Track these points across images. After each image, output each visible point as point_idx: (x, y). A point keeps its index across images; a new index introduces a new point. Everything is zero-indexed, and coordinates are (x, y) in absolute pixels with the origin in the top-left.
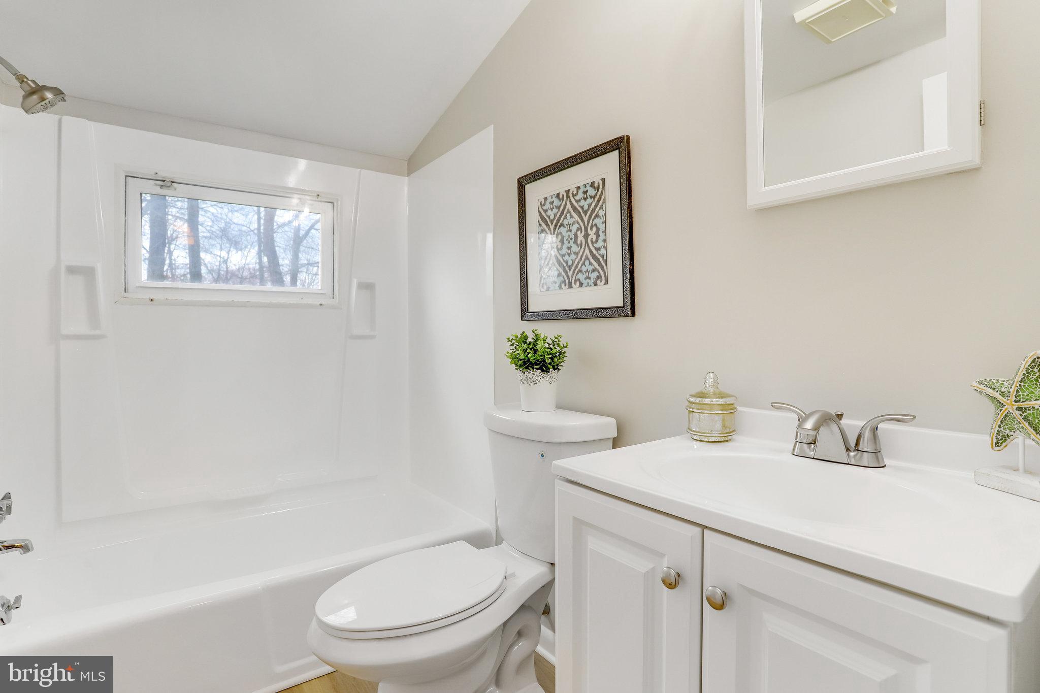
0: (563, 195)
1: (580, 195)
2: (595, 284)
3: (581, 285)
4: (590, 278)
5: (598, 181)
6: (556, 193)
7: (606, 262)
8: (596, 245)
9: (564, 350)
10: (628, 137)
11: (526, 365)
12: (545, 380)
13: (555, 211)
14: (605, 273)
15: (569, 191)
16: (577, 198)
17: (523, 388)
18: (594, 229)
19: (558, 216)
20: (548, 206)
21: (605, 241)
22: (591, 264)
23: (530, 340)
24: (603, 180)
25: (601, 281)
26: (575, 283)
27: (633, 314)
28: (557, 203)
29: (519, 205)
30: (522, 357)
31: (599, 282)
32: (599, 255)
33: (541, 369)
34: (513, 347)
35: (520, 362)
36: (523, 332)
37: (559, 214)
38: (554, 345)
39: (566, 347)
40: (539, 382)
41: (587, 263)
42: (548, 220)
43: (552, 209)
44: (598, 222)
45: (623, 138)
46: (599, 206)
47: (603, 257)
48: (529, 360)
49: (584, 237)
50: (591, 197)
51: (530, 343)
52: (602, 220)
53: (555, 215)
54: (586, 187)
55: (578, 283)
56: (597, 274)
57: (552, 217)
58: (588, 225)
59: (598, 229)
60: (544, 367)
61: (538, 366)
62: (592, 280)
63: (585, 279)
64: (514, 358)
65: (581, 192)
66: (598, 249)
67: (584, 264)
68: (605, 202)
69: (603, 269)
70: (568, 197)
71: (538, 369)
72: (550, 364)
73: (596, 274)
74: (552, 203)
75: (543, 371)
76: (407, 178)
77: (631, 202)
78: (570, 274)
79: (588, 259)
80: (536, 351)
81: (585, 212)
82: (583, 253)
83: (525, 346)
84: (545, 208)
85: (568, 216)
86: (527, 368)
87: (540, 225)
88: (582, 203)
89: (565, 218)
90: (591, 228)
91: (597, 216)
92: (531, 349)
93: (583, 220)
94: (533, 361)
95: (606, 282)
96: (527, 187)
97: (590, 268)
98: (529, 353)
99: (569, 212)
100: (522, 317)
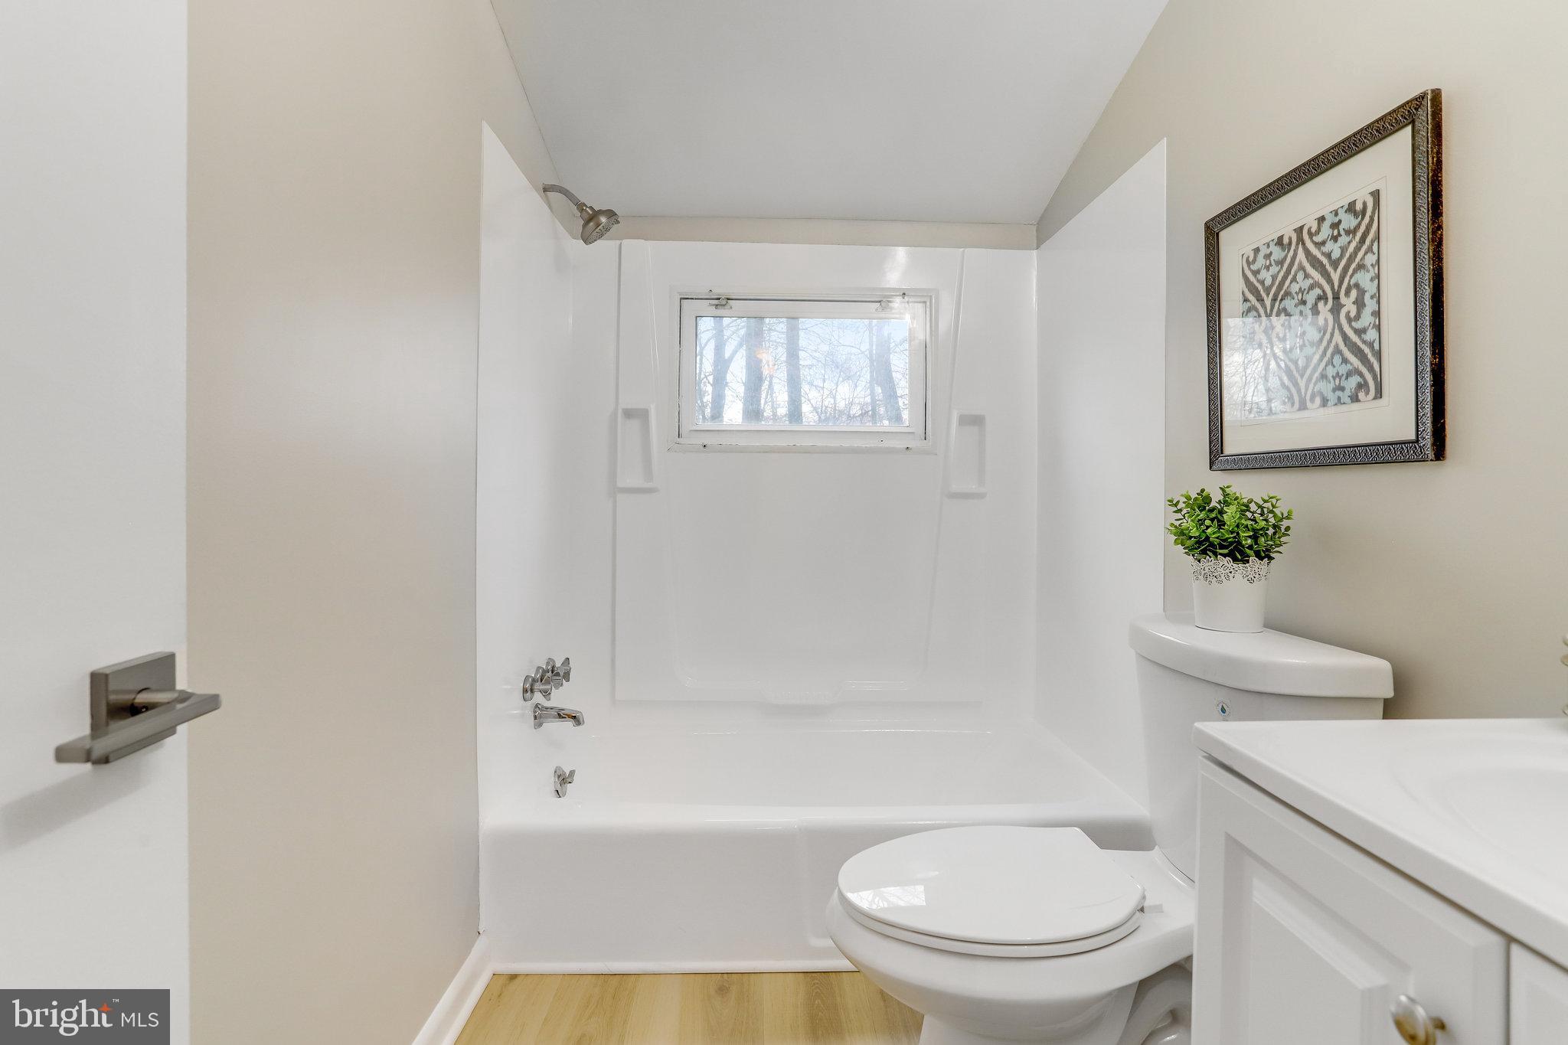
0: (1290, 239)
1: (1326, 231)
2: (1355, 399)
3: (1325, 402)
4: (1342, 389)
5: (1363, 196)
6: (1275, 237)
7: (1378, 355)
8: (1357, 325)
9: (1285, 523)
10: (1437, 95)
11: (1203, 547)
12: (1238, 576)
13: (1274, 269)
14: (1375, 378)
15: (1301, 228)
16: (1318, 239)
17: (1197, 586)
18: (1354, 293)
19: (1280, 278)
20: (1261, 261)
21: (1377, 314)
22: (1345, 361)
23: (1213, 504)
24: (1376, 195)
25: (1367, 393)
26: (1312, 400)
27: (1440, 453)
28: (1277, 253)
29: (1207, 270)
30: (1194, 532)
31: (1361, 395)
32: (1364, 342)
33: (1231, 555)
34: (1179, 516)
35: (1189, 543)
36: (1203, 491)
37: (1282, 274)
38: (1262, 514)
39: (1288, 518)
40: (1228, 577)
41: (1337, 360)
42: (1260, 287)
43: (1268, 268)
44: (1364, 279)
45: (1423, 96)
46: (1365, 247)
47: (1371, 345)
48: (1207, 538)
49: (1331, 311)
50: (1348, 232)
51: (1211, 510)
52: (1373, 272)
53: (1274, 278)
54: (1336, 214)
55: (1318, 400)
56: (1359, 379)
57: (1268, 282)
58: (1340, 286)
59: (1362, 292)
60: (1237, 553)
61: (1225, 551)
62: (1348, 392)
63: (1334, 390)
64: (1181, 534)
65: (1326, 225)
66: (1360, 332)
67: (1331, 362)
68: (1378, 237)
69: (1371, 369)
70: (1300, 240)
71: (1225, 556)
72: (1250, 547)
73: (1354, 380)
74: (1268, 256)
75: (1235, 560)
76: (1035, 252)
77: (1440, 227)
78: (1302, 384)
79: (1340, 352)
80: (1221, 524)
81: (1335, 264)
82: (1330, 341)
83: (1202, 515)
84: (1254, 267)
85: (1300, 276)
86: (1204, 552)
87: (1246, 300)
88: (1330, 246)
89: (1294, 279)
90: (1347, 293)
91: (1361, 267)
92: (1212, 520)
93: (1330, 281)
94: (1216, 542)
95: (1379, 394)
96: (1222, 234)
97: (1343, 369)
98: (1208, 527)
99: (1302, 268)
100: (1211, 464)
